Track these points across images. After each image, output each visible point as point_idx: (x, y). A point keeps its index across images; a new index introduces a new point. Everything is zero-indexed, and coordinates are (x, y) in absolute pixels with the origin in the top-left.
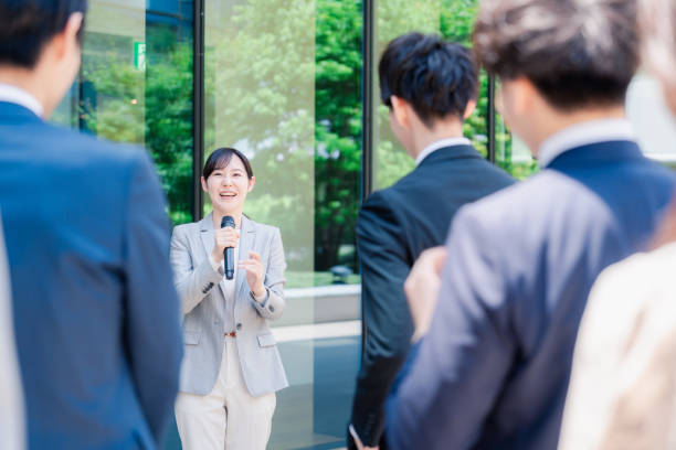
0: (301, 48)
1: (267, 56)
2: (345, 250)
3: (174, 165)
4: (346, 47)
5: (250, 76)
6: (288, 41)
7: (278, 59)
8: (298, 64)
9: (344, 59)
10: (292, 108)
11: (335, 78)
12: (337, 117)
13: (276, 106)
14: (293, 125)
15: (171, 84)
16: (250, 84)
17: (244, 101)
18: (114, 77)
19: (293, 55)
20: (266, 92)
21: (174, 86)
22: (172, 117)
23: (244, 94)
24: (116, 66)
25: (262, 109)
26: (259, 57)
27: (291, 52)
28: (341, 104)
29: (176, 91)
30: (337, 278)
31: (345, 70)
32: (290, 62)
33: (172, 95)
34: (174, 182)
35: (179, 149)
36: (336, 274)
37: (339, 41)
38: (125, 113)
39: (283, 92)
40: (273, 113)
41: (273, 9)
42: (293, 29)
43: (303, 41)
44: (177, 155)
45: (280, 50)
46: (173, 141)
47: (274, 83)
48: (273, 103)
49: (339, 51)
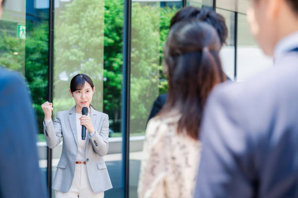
0: (91, 31)
1: (75, 34)
3: (33, 83)
4: (111, 31)
5: (68, 43)
6: (85, 27)
7: (81, 35)
8: (90, 38)
9: (110, 36)
10: (87, 58)
11: (106, 45)
12: (107, 62)
13: (80, 57)
14: (87, 65)
15: (32, 45)
16: (67, 46)
17: (64, 54)
18: (5, 42)
19: (87, 34)
20: (75, 50)
21: (33, 47)
22: (32, 60)
23: (64, 51)
24: (6, 37)
25: (74, 58)
26: (71, 34)
27: (86, 33)
28: (109, 56)
29: (34, 49)
31: (111, 41)
32: (86, 37)
33: (32, 50)
34: (33, 90)
35: (35, 75)
37: (107, 28)
38: (10, 59)
39: (83, 51)
40: (78, 60)
41: (78, 13)
42: (87, 22)
43: (92, 27)
44: (34, 78)
45: (81, 31)
46: (32, 72)
47: (79, 46)
48: (78, 55)
49: (108, 32)
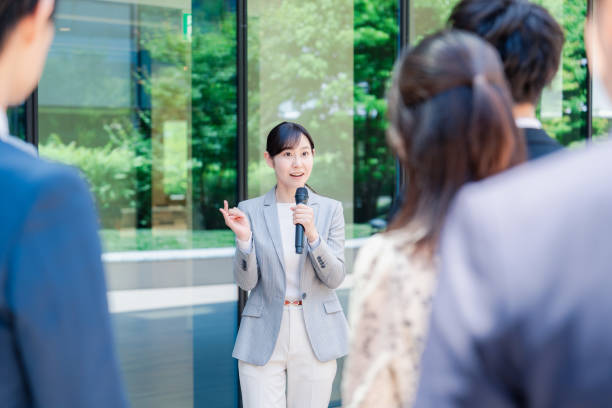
0: (339, 16)
1: (309, 24)
2: (383, 202)
3: (224, 127)
4: (382, 15)
5: (294, 43)
6: (328, 9)
7: (320, 26)
8: (337, 32)
9: (381, 25)
10: (333, 72)
11: (372, 44)
12: (374, 79)
13: (317, 72)
14: (333, 88)
15: (220, 51)
16: (294, 50)
17: (288, 66)
18: (169, 46)
19: (333, 22)
20: (309, 57)
21: (224, 54)
22: (222, 82)
23: (287, 61)
24: (170, 35)
25: (305, 73)
26: (301, 25)
27: (331, 20)
28: (379, 68)
29: (225, 58)
30: (375, 230)
31: (382, 36)
32: (330, 30)
33: (221, 61)
34: (225, 142)
35: (228, 113)
36: (374, 227)
37: (376, 9)
38: (179, 79)
39: (324, 57)
40: (315, 77)
43: (343, 8)
44: (227, 118)
45: (321, 18)
46: (223, 105)
47: (316, 49)
48: (315, 68)
49: (376, 18)
